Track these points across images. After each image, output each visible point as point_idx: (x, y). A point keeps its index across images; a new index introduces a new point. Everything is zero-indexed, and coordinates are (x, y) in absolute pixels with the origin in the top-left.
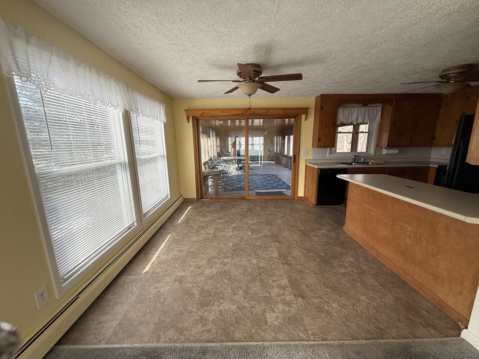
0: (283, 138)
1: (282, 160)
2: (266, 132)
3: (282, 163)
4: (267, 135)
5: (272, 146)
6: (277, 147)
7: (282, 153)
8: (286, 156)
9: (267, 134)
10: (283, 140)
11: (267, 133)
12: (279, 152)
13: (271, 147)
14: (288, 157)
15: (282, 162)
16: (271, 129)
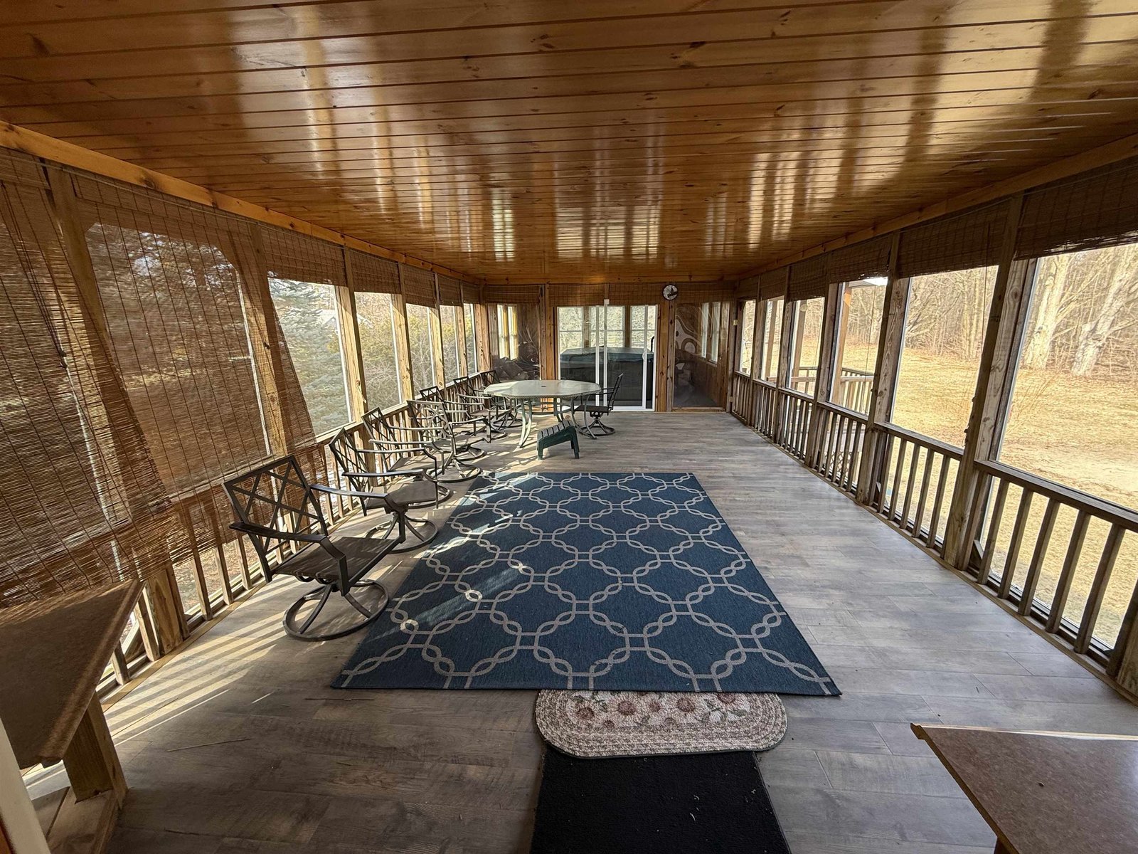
0: (734, 311)
1: (729, 393)
2: (669, 287)
3: (728, 405)
4: (672, 298)
5: (692, 341)
6: (710, 339)
7: (730, 367)
8: (746, 380)
9: (672, 293)
10: (734, 316)
11: (675, 290)
12: (716, 359)
13: (689, 344)
14: (756, 384)
15: (729, 399)
16: (690, 276)
